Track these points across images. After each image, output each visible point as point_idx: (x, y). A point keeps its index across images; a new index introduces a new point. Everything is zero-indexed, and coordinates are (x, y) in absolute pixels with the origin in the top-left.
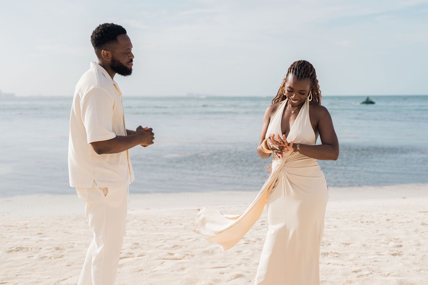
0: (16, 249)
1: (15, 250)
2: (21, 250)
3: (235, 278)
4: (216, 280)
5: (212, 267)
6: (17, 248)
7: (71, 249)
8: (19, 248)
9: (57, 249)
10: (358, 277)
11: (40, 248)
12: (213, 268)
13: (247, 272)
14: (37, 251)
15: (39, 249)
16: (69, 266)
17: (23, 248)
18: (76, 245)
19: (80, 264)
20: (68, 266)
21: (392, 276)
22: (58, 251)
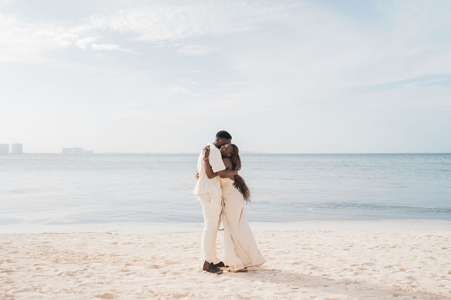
9: (151, 243)
10: (318, 257)
11: (141, 243)
18: (160, 243)
20: (158, 250)
21: (337, 257)
22: (151, 245)
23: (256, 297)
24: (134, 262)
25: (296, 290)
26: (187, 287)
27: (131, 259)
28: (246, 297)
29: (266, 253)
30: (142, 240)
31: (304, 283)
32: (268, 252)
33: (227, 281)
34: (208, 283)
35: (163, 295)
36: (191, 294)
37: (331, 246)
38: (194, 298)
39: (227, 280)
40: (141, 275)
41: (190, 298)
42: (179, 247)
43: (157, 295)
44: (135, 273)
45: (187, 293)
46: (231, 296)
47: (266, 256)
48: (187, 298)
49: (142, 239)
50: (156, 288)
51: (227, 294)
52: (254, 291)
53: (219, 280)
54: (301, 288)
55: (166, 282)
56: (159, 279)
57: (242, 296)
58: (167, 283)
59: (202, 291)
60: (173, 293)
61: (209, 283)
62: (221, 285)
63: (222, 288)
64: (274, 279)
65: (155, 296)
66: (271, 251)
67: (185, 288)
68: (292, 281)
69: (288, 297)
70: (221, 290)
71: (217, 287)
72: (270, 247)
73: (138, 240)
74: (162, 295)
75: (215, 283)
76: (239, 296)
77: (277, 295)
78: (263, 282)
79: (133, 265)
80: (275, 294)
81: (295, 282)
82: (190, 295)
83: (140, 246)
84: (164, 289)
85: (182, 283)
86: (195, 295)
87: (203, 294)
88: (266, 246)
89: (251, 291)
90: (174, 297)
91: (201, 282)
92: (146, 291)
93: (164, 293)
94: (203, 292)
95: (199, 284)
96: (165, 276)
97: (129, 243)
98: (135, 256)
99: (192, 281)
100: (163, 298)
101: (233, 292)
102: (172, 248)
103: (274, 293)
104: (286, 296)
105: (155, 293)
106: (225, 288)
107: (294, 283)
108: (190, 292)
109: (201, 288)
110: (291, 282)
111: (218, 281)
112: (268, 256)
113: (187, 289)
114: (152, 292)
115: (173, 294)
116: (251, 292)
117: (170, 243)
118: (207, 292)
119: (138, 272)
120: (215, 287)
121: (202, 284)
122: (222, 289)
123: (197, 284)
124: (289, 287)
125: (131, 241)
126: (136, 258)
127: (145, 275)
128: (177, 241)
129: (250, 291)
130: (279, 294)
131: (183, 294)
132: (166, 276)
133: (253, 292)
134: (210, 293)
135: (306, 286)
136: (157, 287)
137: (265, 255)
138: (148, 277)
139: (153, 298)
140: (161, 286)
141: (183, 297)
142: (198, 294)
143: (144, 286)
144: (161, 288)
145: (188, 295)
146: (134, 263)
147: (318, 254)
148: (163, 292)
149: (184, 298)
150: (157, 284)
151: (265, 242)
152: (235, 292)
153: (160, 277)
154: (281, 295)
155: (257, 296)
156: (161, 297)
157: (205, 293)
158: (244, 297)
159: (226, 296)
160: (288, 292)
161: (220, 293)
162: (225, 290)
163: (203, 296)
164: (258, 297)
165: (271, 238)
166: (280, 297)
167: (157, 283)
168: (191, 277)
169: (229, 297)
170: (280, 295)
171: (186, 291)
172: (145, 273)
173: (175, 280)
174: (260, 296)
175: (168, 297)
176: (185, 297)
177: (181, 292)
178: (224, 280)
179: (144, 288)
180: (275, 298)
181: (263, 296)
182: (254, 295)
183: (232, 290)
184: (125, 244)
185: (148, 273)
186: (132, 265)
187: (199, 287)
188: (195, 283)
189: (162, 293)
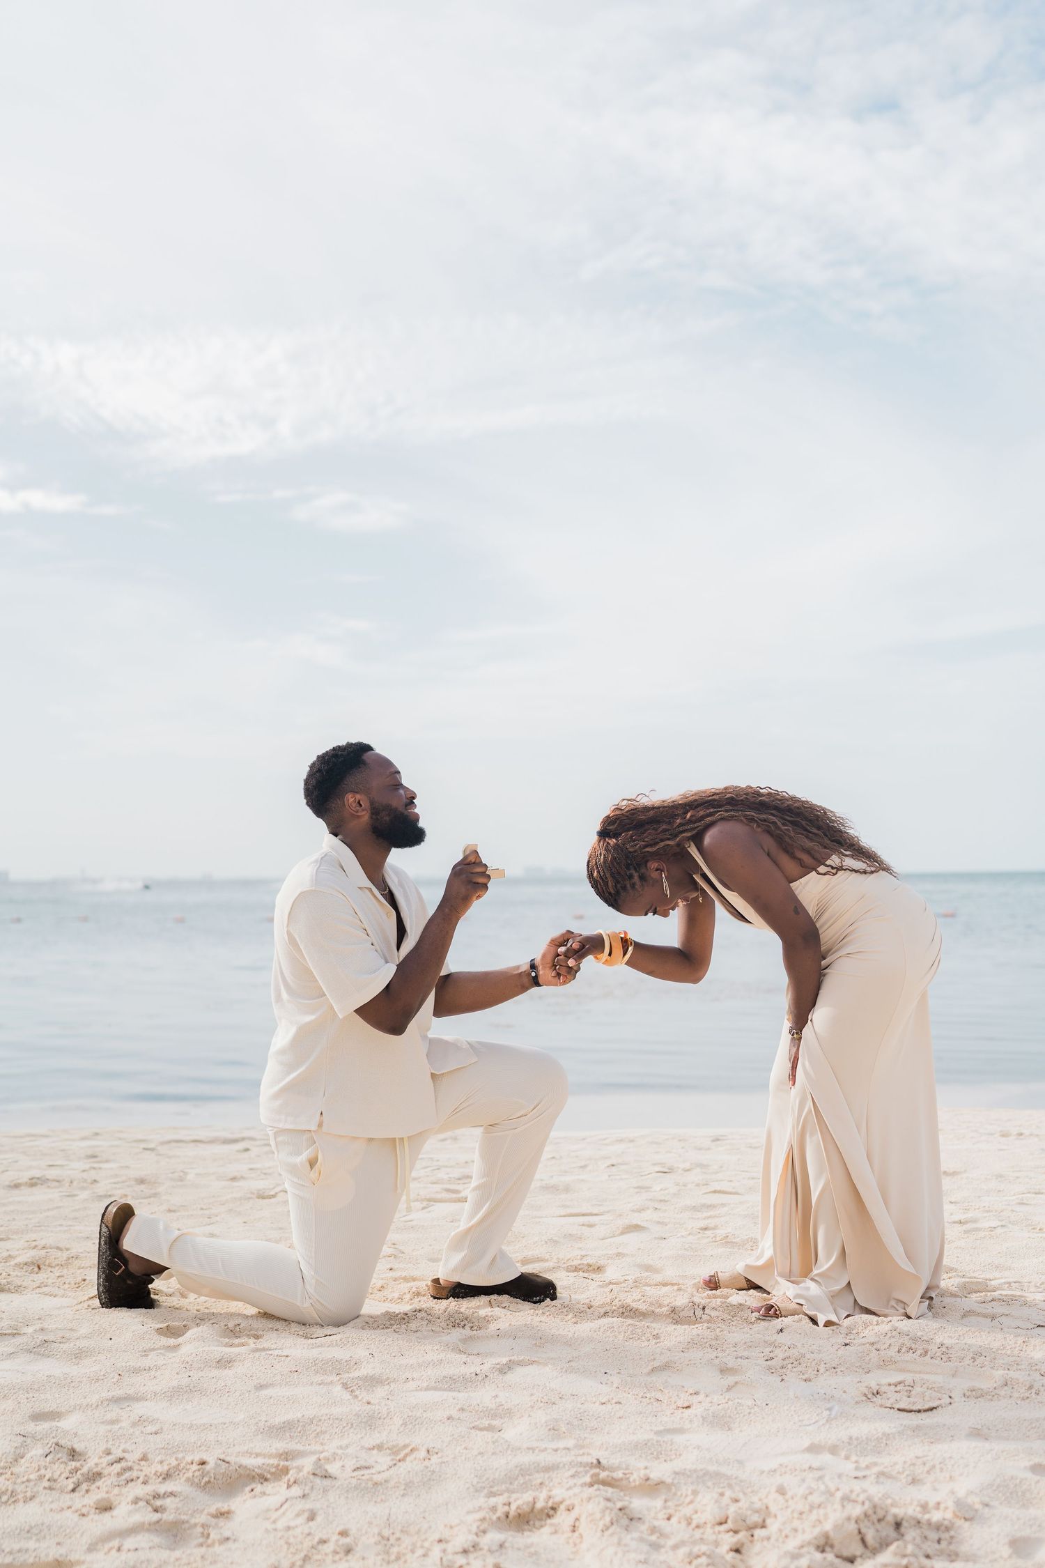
0: (29, 1181)
1: (26, 1183)
2: (42, 1184)
3: (622, 1233)
4: (570, 1234)
5: (562, 1214)
6: (32, 1179)
7: (179, 1183)
8: (38, 1178)
9: (141, 1181)
10: (965, 1232)
11: (95, 1181)
12: (564, 1216)
13: (659, 1223)
14: (85, 1185)
15: (92, 1183)
16: (174, 1211)
17: (48, 1179)
18: (190, 1177)
19: (202, 1209)
20: (170, 1211)
22: (142, 1187)
23: (706, 1473)
24: (32, 1272)
25: (927, 1419)
26: (289, 1416)
27: (18, 1260)
28: (648, 1479)
29: (705, 1214)
30: (102, 1165)
31: (953, 1376)
32: (712, 1213)
33: (520, 1371)
34: (411, 1385)
35: (134, 1474)
36: (308, 1464)
37: (1001, 1176)
38: (325, 1491)
39: (519, 1364)
40: (42, 1348)
41: (296, 1491)
42: (274, 1196)
43: (95, 1476)
44: (14, 1335)
45: (287, 1455)
46: (547, 1469)
47: (706, 1229)
48: (276, 1492)
49: (107, 1161)
50: (103, 1429)
51: (526, 1459)
52: (680, 1431)
53: (473, 1369)
54: (950, 1407)
55: (175, 1383)
56: (137, 1371)
57: (619, 1474)
58: (175, 1394)
59: (376, 1438)
60: (197, 1458)
61: (418, 1389)
62: (484, 1396)
63: (494, 1416)
64: (779, 1354)
65: (84, 1486)
66: (723, 1205)
67: (279, 1420)
68: (885, 1364)
69: (899, 1468)
70: (489, 1428)
71: (462, 1410)
72: (717, 1187)
73: (87, 1166)
74: (127, 1475)
75: (452, 1383)
76: (603, 1475)
77: (826, 1458)
78: (724, 1371)
79: (18, 1289)
80: (813, 1449)
81: (902, 1370)
82: (300, 1469)
83: (84, 1195)
84: (151, 1429)
85: (261, 1387)
86: (332, 1469)
87: (383, 1460)
88: (698, 1185)
89: (668, 1431)
90: (198, 1486)
91: (373, 1381)
92: (37, 1451)
93: (144, 1458)
94: (379, 1447)
95: (363, 1395)
96: (176, 1348)
97: (33, 1183)
98: (42, 1243)
99: (318, 1378)
100: (131, 1497)
101: (561, 1444)
102: (241, 1199)
103: (806, 1444)
104: (885, 1461)
105: (90, 1464)
106: (508, 1413)
107: (908, 1378)
108: (299, 1447)
109: (370, 1421)
110: (879, 1367)
111: (469, 1370)
112: (715, 1228)
113: (287, 1428)
114: (73, 1454)
115: (195, 1467)
116: (668, 1437)
117: (234, 1179)
118: (405, 1446)
119: (30, 1330)
120: (454, 1413)
121: (381, 1392)
122: (496, 1423)
123: (346, 1395)
124: (878, 1400)
125: (52, 1173)
126: (43, 1252)
127: (64, 1346)
128: (270, 1168)
129: (658, 1433)
130: (834, 1450)
131: (260, 1461)
132: (184, 1350)
133: (679, 1439)
134: (423, 1454)
135: (975, 1394)
136: (112, 1422)
137: (702, 1224)
138: (79, 1355)
139: (67, 1499)
140: (139, 1409)
141: (259, 1488)
142: (350, 1464)
143: (37, 1417)
144: (134, 1425)
145: (286, 1471)
146: (30, 1280)
147: (963, 1217)
148: (137, 1455)
149: (264, 1494)
150: (117, 1400)
151: (687, 1165)
152: (570, 1443)
153: (145, 1353)
154: (847, 1458)
155: (712, 1468)
156: (116, 1491)
157: (395, 1450)
158: (635, 1478)
159: (524, 1471)
160: (884, 1434)
161: (481, 1453)
162: (514, 1432)
163: (377, 1478)
164: (717, 1475)
165: (709, 1149)
166: (848, 1467)
167: (118, 1393)
168: (315, 1352)
169: (538, 1478)
170: (843, 1454)
171: (279, 1445)
172: (67, 1335)
173: (227, 1371)
174: (724, 1470)
175: (162, 1489)
176: (269, 1487)
177: (249, 1454)
178: (504, 1369)
179: (32, 1427)
180: (820, 1478)
181: (740, 1462)
182: (689, 1461)
183: (554, 1430)
184: (17, 1186)
185: (83, 1331)
186: (9, 1291)
187: (357, 1415)
188: (338, 1389)
189: (133, 1457)
